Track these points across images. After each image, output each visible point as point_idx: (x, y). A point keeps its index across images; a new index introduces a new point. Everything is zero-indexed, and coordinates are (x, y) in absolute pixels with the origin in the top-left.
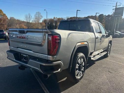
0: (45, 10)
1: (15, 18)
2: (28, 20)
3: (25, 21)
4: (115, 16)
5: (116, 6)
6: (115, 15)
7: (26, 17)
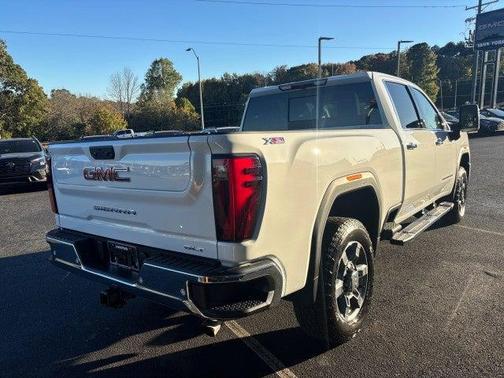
0: (189, 50)
1: (72, 92)
2: (124, 93)
3: (110, 98)
4: (476, 48)
5: (480, 5)
6: (477, 42)
7: (117, 85)
